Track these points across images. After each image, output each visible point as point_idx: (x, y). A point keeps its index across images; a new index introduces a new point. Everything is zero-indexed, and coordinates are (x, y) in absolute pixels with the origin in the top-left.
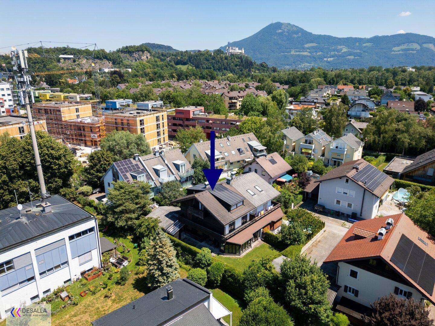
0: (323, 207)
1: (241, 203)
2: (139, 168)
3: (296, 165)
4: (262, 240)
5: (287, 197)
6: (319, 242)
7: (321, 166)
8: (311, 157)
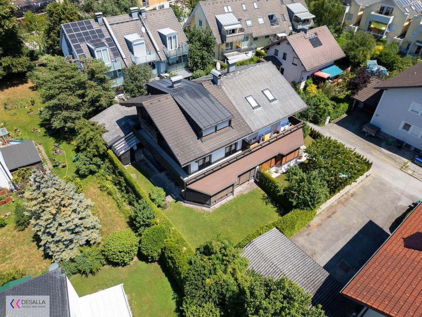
0: (378, 130)
1: (227, 124)
2: (103, 36)
3: (353, 50)
4: (255, 182)
5: (322, 106)
6: (352, 195)
7: (393, 53)
8: (381, 37)
